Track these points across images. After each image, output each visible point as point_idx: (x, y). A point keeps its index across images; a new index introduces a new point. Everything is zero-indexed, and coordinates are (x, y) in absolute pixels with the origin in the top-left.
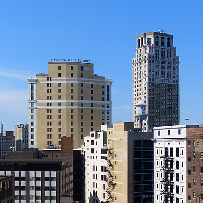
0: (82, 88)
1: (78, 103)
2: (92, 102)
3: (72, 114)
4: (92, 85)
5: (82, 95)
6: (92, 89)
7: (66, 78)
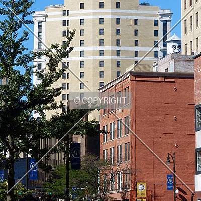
0: (118, 27)
1: (112, 51)
2: (136, 49)
3: (101, 69)
4: (136, 20)
5: (118, 37)
6: (136, 27)
7: (92, 11)
